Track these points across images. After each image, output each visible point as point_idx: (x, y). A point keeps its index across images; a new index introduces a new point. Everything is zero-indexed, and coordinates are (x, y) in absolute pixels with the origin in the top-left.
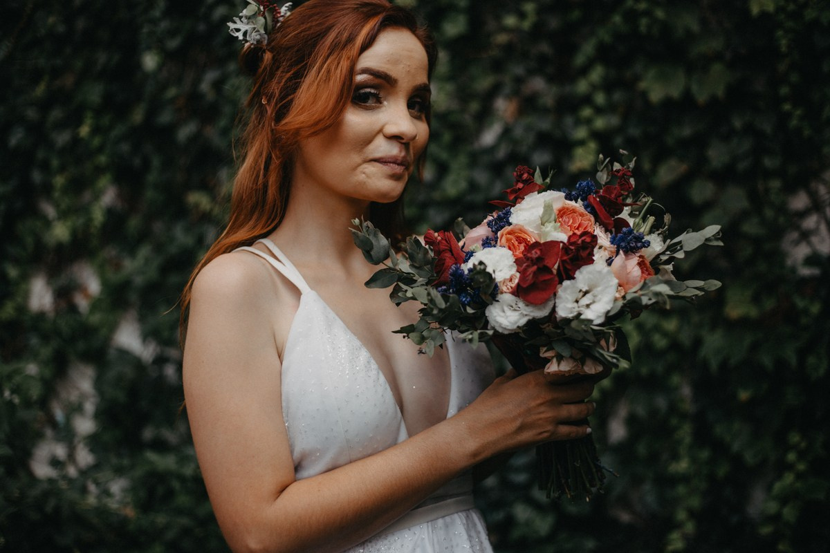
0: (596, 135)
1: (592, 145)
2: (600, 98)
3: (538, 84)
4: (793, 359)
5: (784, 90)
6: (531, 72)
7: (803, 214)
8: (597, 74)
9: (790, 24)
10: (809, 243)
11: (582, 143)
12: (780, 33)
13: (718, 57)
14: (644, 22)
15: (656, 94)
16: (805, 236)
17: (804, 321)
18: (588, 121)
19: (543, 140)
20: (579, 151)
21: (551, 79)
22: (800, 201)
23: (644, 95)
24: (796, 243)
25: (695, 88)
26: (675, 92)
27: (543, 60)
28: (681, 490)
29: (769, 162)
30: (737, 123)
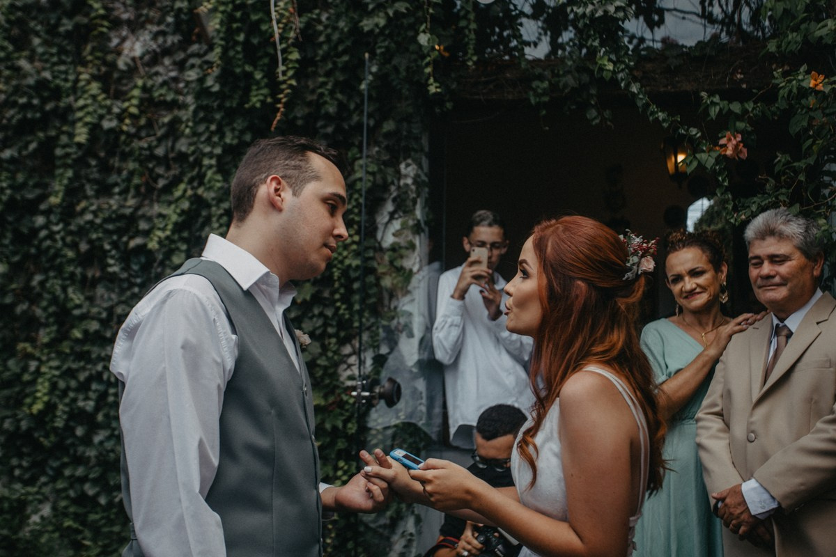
4: (340, 425)
5: (337, 296)
7: (349, 356)
9: (339, 266)
10: (352, 370)
12: (335, 270)
16: (349, 366)
17: (347, 407)
22: (347, 350)
24: (346, 370)
29: (330, 330)
30: (316, 311)
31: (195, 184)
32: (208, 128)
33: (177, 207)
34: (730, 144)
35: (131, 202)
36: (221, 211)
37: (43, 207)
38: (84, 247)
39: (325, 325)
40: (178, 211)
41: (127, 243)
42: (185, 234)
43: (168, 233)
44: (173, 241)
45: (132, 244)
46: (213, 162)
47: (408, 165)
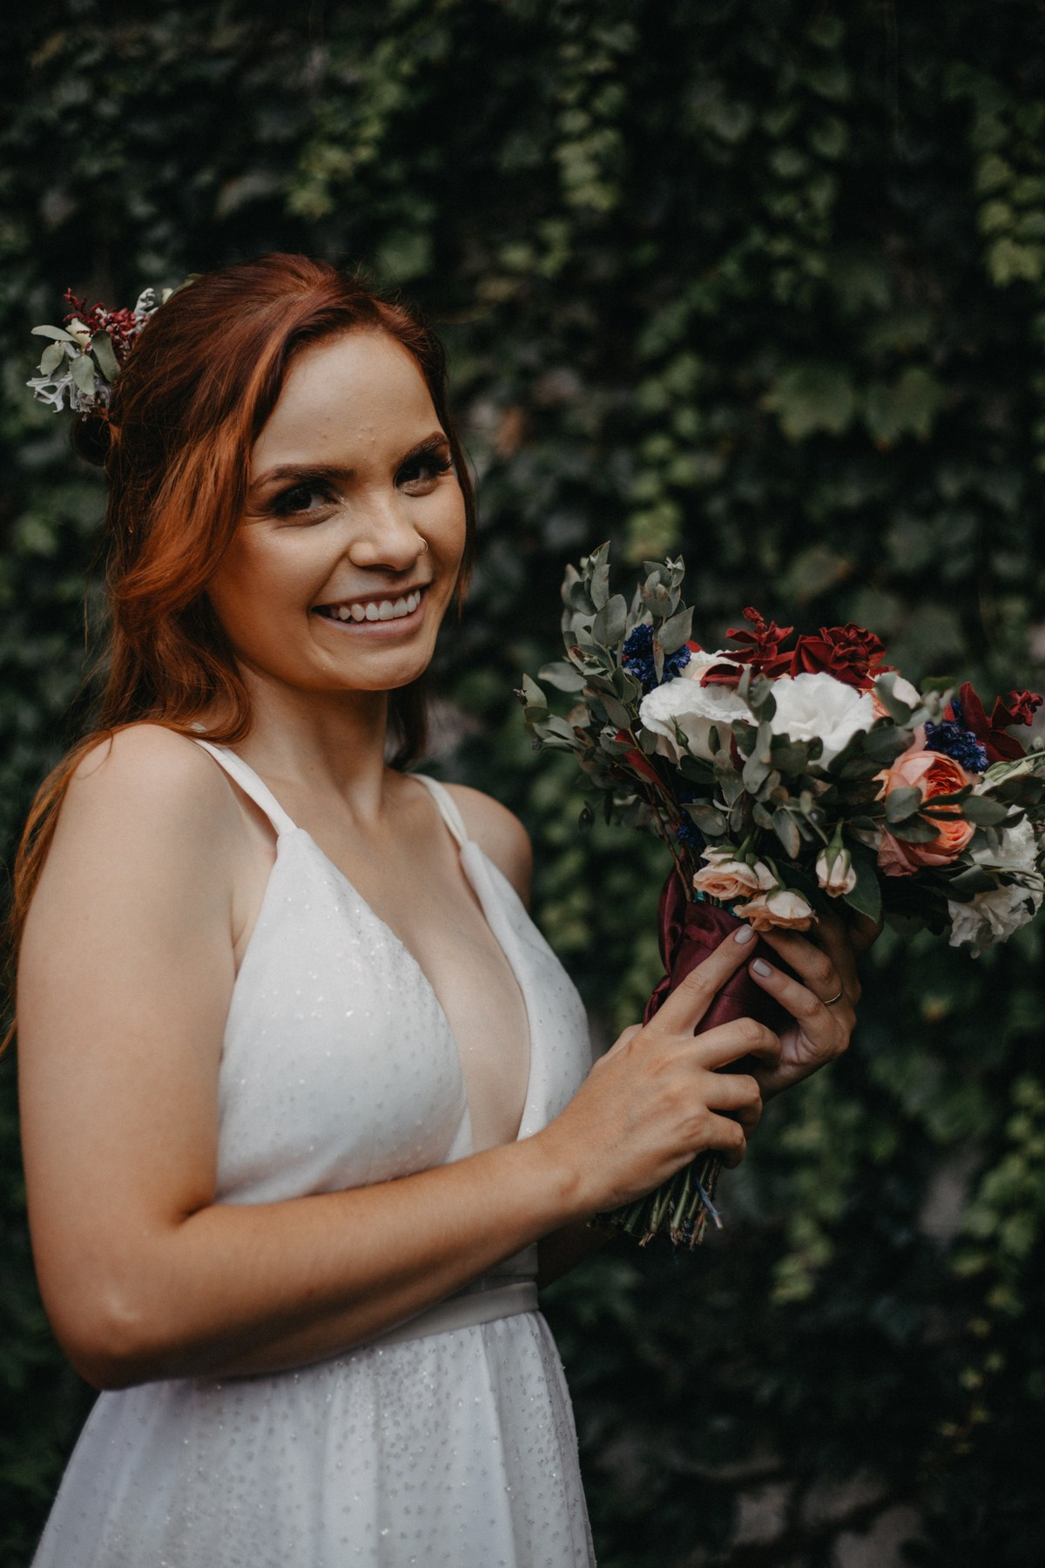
0: (674, 492)
1: (668, 512)
2: (687, 421)
3: (564, 384)
6: (552, 360)
8: (684, 372)
11: (647, 506)
13: (919, 356)
14: (783, 278)
15: (798, 420)
18: (662, 464)
19: (571, 495)
20: (641, 522)
21: (593, 376)
23: (773, 421)
25: (873, 416)
26: (836, 419)
27: (576, 336)
28: (805, 1181)
29: (1007, 565)
30: (950, 486)
33: (400, 54)
35: (226, 36)
36: (599, 64)
38: (56, 207)
39: (989, 541)
40: (406, 68)
41: (213, 192)
42: (430, 160)
43: (365, 154)
44: (386, 189)
45: (234, 196)
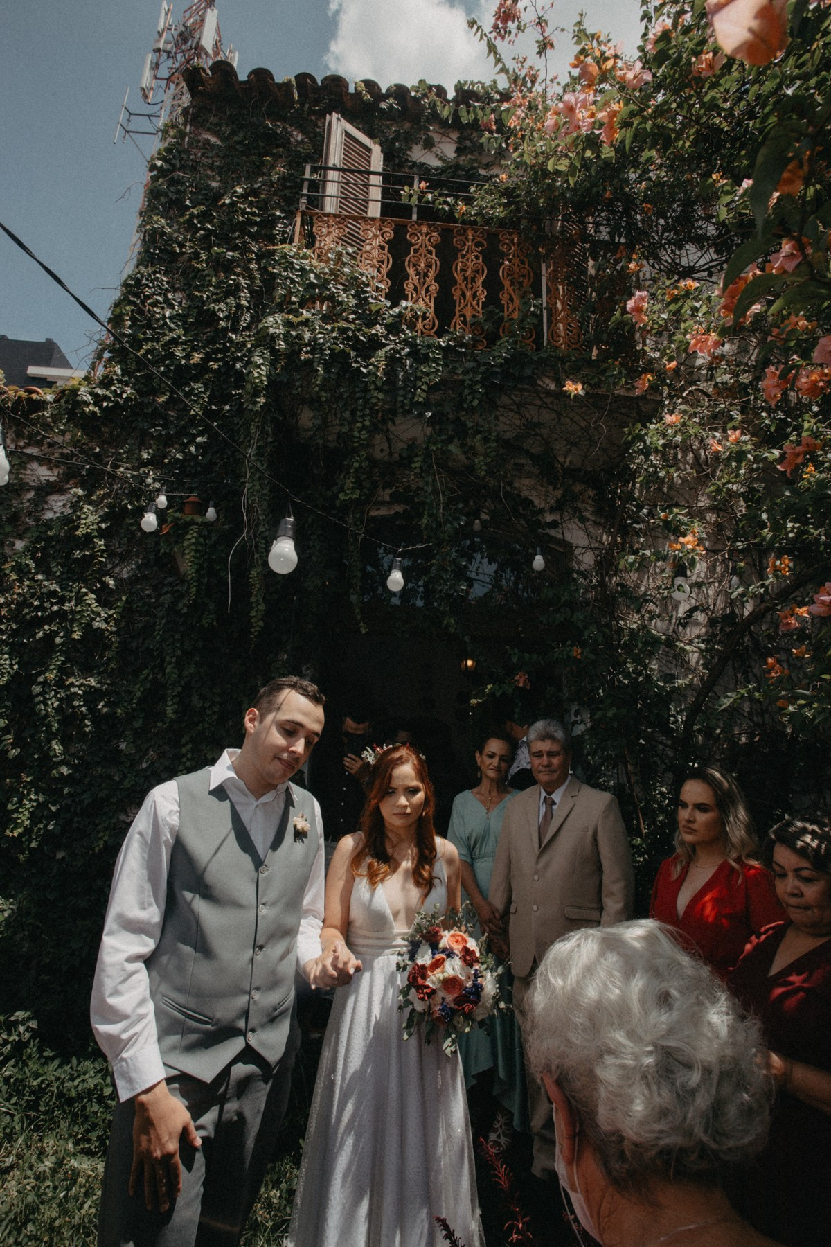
31: (156, 671)
32: (173, 636)
34: (521, 680)
37: (41, 679)
46: (174, 660)
47: (308, 669)
